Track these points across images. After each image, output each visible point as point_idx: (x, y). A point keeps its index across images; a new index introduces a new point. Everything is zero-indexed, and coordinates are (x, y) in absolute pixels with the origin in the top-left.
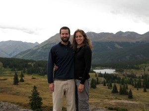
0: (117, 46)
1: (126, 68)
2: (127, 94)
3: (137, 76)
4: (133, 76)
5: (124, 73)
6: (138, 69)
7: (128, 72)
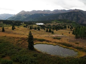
0: (43, 15)
1: (47, 23)
2: (51, 32)
3: (51, 25)
4: (50, 26)
5: (47, 24)
6: (51, 23)
7: (48, 24)
